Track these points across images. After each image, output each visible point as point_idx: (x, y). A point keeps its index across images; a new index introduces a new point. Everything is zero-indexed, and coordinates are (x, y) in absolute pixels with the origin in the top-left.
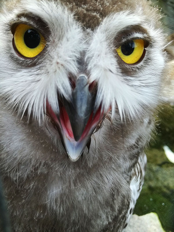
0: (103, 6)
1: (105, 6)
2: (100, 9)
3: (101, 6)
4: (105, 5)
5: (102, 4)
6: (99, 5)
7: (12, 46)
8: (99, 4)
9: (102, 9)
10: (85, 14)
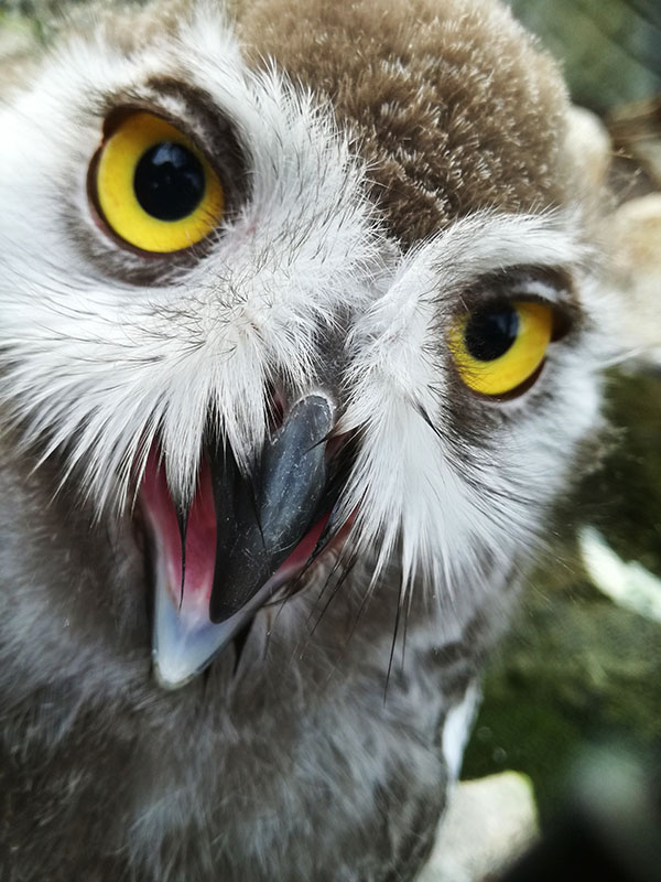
0: (469, 175)
1: (475, 179)
2: (453, 183)
3: (463, 173)
4: (474, 174)
5: (467, 169)
6: (454, 168)
7: (82, 179)
8: (459, 163)
9: (461, 183)
10: (397, 184)
